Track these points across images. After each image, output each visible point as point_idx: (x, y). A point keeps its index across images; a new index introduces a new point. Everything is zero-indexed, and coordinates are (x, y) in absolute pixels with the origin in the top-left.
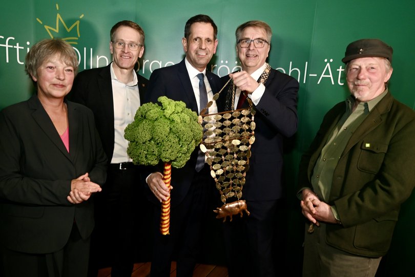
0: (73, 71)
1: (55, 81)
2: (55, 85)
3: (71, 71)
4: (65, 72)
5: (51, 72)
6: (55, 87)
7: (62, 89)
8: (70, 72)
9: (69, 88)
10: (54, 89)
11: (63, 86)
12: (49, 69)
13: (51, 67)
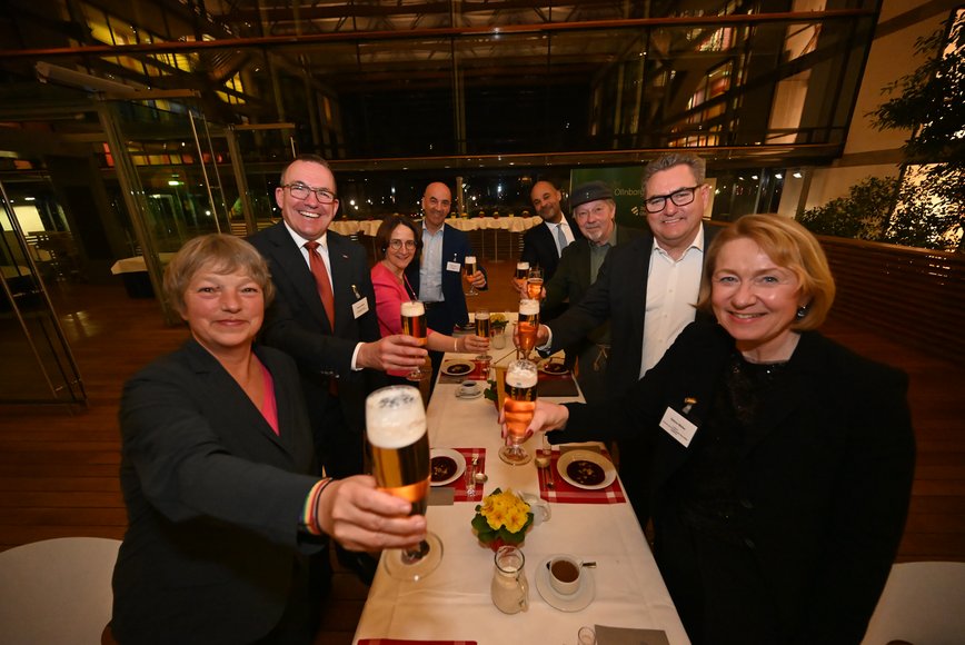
0: (259, 290)
1: (220, 314)
2: (221, 322)
3: (255, 290)
4: (240, 294)
5: (209, 298)
6: (223, 327)
7: (239, 327)
8: (252, 293)
9: (255, 323)
10: (222, 331)
11: (240, 322)
12: (208, 294)
13: (206, 290)
